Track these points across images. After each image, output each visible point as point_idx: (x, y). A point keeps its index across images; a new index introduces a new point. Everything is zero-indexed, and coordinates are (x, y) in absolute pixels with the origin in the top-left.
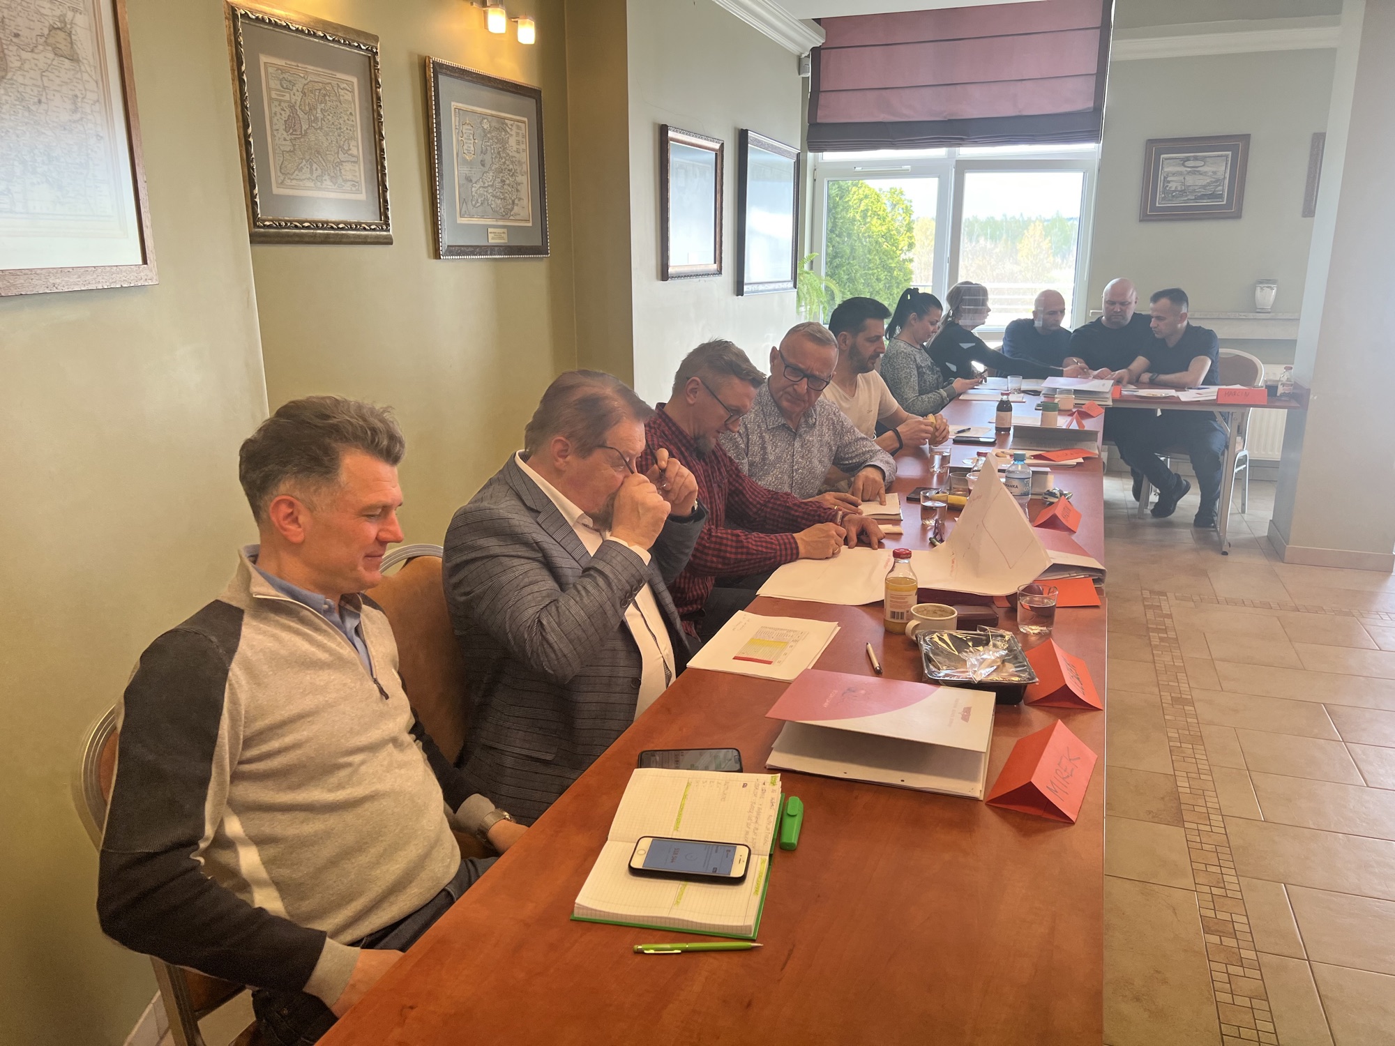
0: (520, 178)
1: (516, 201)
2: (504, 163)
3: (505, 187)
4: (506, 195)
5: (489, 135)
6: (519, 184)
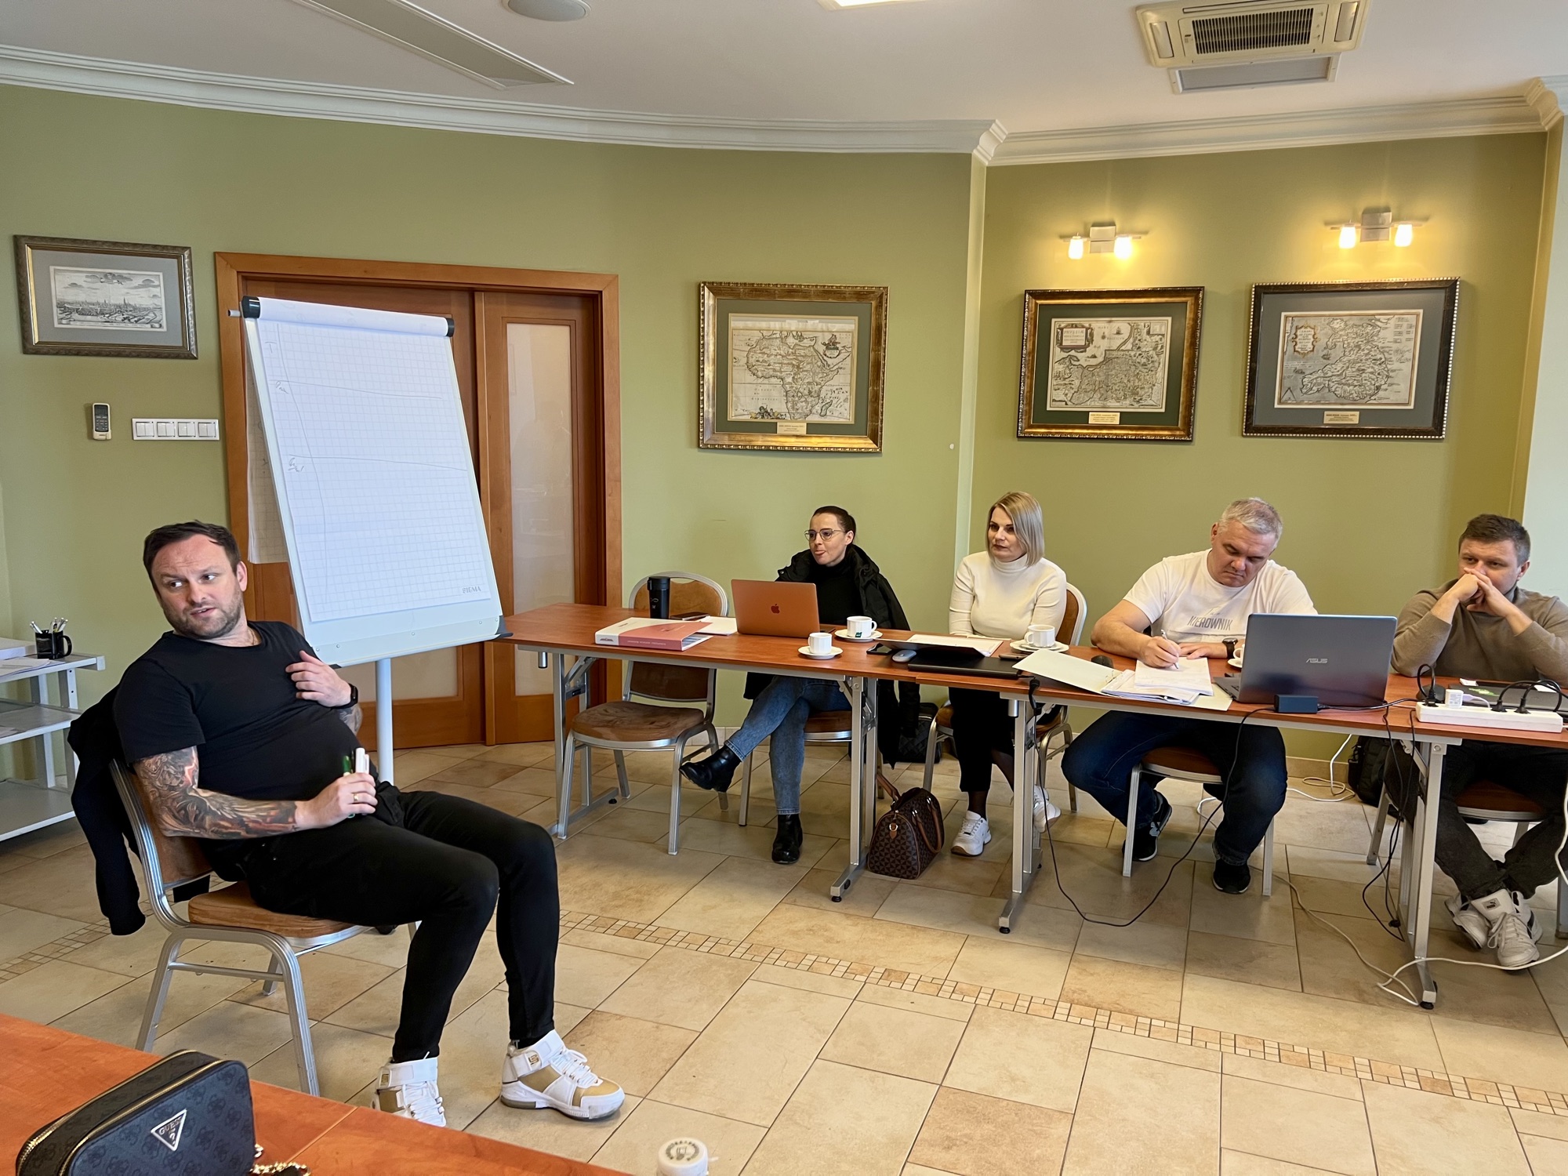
0: (1395, 365)
1: (1382, 387)
2: (1367, 354)
3: (1364, 375)
4: (1364, 382)
5: (1341, 333)
6: (1393, 371)
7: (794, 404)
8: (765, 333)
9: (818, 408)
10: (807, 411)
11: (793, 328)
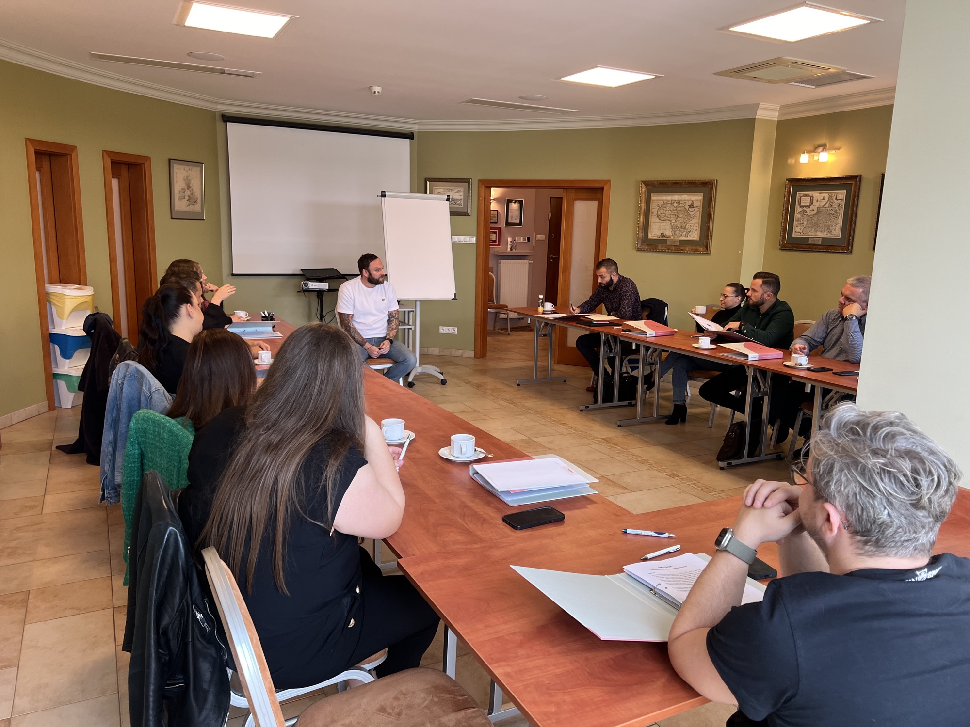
7: (675, 232)
8: (665, 201)
9: (684, 233)
10: (680, 235)
11: (676, 199)
